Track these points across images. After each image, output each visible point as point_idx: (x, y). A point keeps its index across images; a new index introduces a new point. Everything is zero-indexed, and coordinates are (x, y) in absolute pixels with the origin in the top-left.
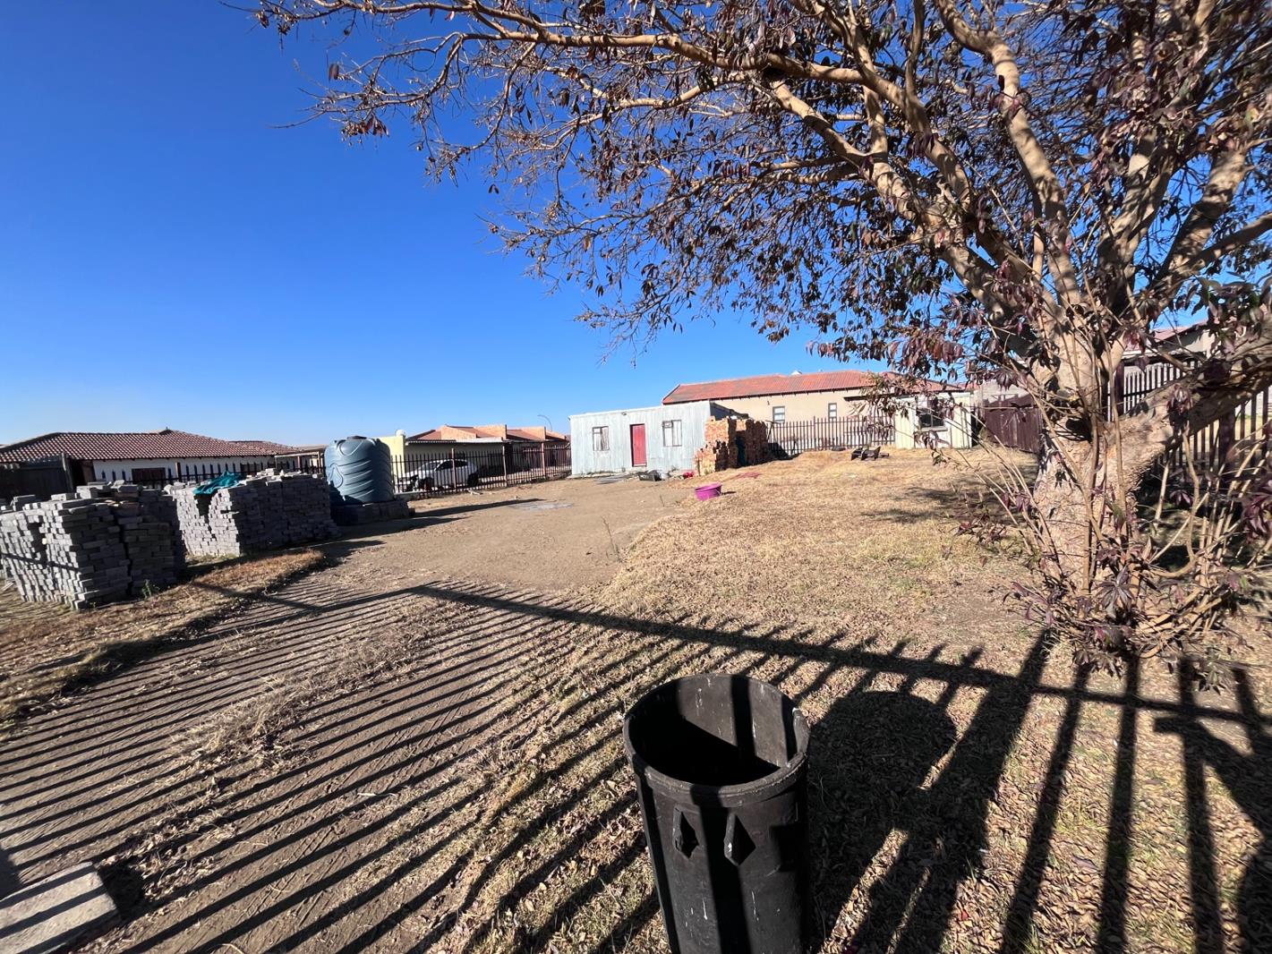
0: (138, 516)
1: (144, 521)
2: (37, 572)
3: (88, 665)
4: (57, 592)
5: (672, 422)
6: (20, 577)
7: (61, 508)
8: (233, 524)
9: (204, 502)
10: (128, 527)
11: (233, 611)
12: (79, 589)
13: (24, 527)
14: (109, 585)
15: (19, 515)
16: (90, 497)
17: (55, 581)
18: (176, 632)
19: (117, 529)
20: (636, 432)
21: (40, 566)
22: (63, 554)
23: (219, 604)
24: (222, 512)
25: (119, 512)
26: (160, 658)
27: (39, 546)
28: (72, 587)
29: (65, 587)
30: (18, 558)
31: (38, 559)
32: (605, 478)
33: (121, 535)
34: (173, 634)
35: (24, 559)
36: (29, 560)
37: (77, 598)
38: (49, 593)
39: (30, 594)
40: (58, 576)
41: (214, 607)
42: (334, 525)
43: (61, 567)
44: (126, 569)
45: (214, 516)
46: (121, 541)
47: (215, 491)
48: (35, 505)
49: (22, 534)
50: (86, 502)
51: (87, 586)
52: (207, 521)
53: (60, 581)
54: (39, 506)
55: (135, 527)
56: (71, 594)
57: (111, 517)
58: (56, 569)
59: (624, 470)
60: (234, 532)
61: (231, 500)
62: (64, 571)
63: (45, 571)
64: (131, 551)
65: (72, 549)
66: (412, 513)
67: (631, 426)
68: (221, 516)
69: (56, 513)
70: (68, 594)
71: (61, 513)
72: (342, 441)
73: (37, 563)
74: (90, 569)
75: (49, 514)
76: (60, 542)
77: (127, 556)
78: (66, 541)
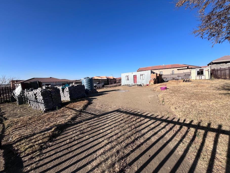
0: (54, 92)
1: (55, 94)
2: (36, 104)
3: (53, 131)
4: (39, 108)
5: (142, 75)
6: (32, 104)
7: (40, 91)
8: (69, 94)
9: (63, 89)
10: (53, 95)
11: (78, 115)
12: (44, 108)
13: (33, 95)
14: (49, 107)
15: (32, 92)
16: (45, 88)
17: (39, 106)
18: (69, 121)
19: (50, 95)
20: (135, 77)
21: (36, 103)
22: (41, 100)
23: (75, 113)
24: (67, 92)
25: (51, 91)
26: (68, 129)
27: (36, 99)
28: (42, 107)
29: (41, 107)
30: (32, 101)
31: (36, 101)
32: (129, 86)
33: (51, 96)
34: (69, 122)
35: (33, 101)
36: (34, 101)
37: (44, 110)
38: (38, 108)
39: (34, 108)
40: (39, 105)
41: (74, 114)
42: (86, 94)
43: (40, 103)
44: (52, 103)
45: (65, 92)
46: (51, 98)
47: (65, 88)
48: (35, 90)
49: (33, 96)
50: (45, 90)
51: (45, 107)
52: (64, 94)
53: (40, 106)
54: (36, 90)
55: (54, 95)
56: (42, 108)
57: (50, 93)
58: (39, 103)
59: (132, 84)
60: (69, 96)
61: (68, 89)
62: (41, 104)
63: (37, 104)
64: (53, 100)
65: (43, 99)
66: (97, 92)
67: (134, 76)
68: (66, 93)
69: (40, 92)
70: (42, 109)
71: (41, 92)
72: (85, 78)
73: (35, 102)
74: (46, 104)
75: (38, 92)
76: (40, 98)
77: (52, 101)
78: (41, 98)
